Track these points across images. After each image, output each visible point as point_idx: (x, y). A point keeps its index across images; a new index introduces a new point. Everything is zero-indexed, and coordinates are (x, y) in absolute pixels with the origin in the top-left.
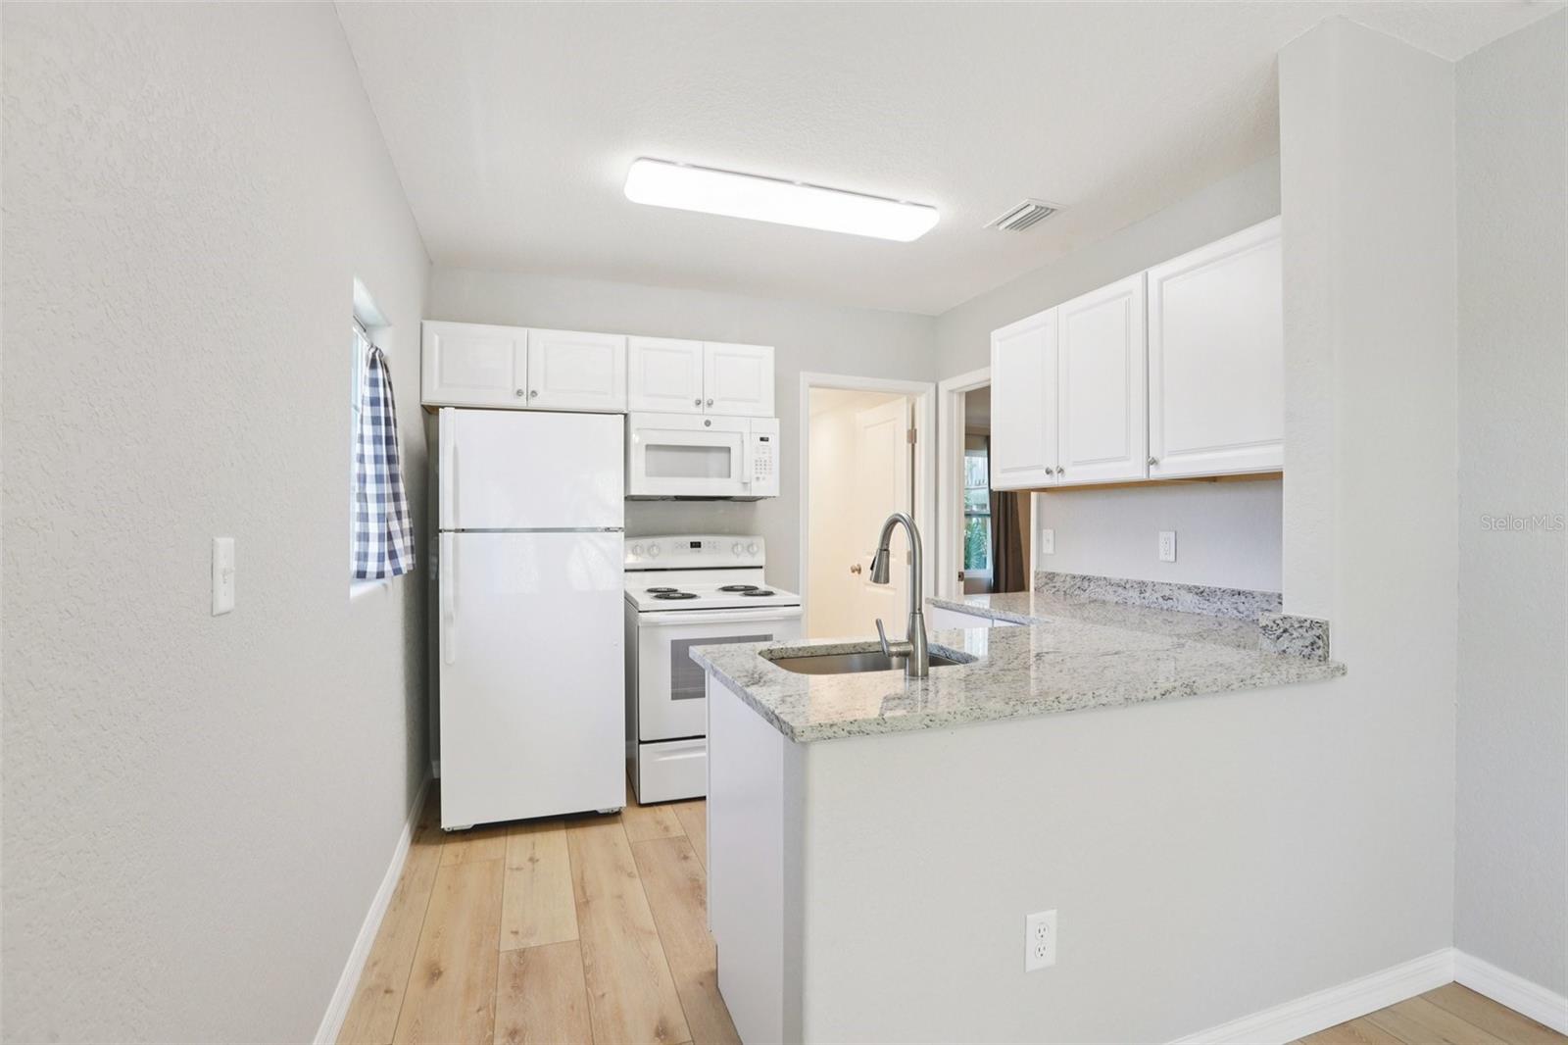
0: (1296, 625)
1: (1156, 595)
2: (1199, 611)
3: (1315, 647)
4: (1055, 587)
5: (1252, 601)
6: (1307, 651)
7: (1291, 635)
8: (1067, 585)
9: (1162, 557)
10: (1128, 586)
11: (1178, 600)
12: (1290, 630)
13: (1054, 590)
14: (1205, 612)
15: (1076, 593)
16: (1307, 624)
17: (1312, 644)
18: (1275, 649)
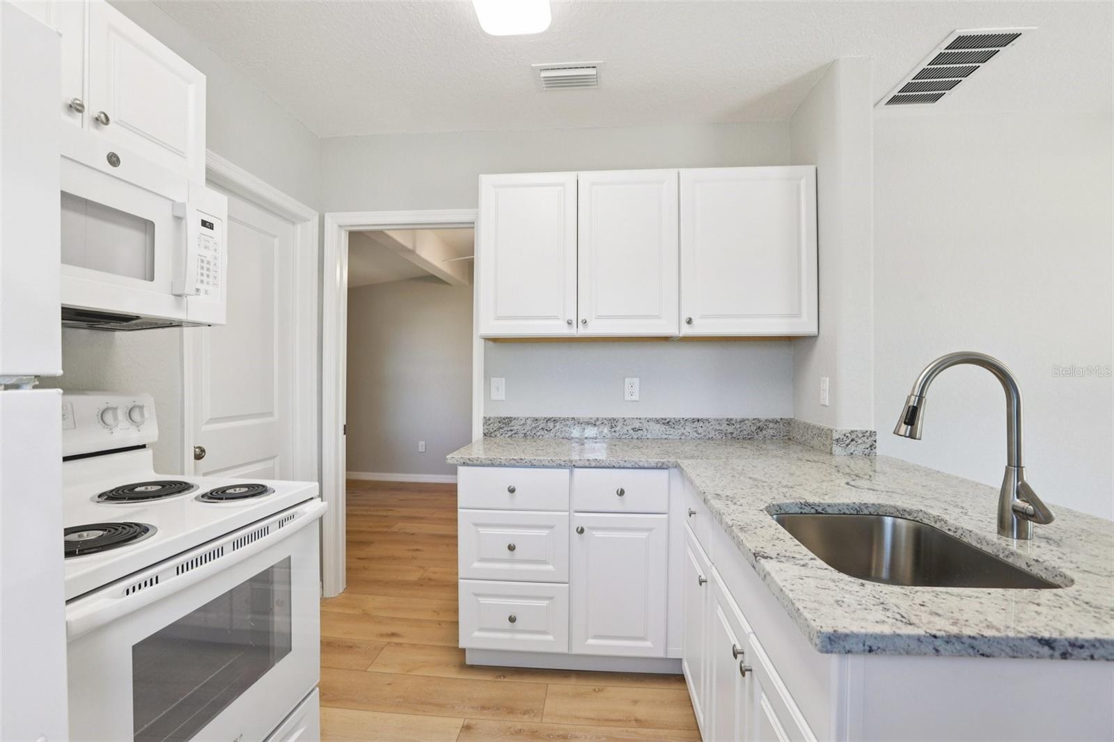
0: (860, 436)
1: (626, 428)
2: (665, 436)
3: (873, 448)
4: (511, 430)
5: (708, 425)
6: (867, 451)
7: (857, 442)
8: (528, 428)
9: (628, 397)
10: (597, 423)
11: (647, 430)
12: (856, 439)
13: (510, 433)
14: (670, 437)
15: (539, 434)
16: (868, 434)
17: (871, 446)
18: (845, 453)
